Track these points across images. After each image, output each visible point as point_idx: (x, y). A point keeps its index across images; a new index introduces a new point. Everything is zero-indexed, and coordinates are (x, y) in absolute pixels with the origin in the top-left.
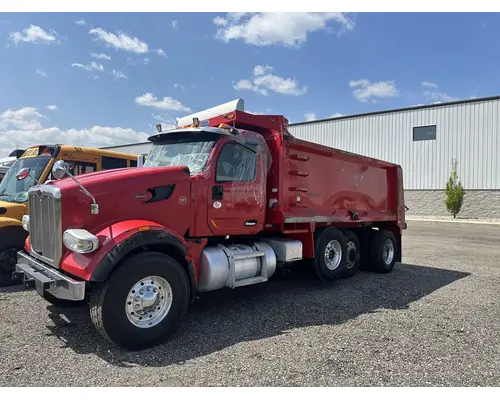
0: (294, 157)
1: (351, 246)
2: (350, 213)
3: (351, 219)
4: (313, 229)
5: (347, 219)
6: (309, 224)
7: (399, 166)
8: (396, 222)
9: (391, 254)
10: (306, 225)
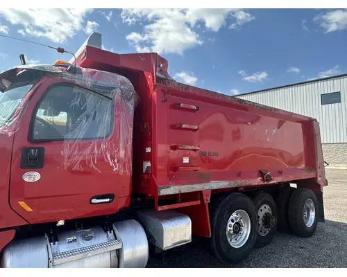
0: (176, 106)
1: (265, 209)
2: (261, 174)
3: (263, 180)
4: (207, 200)
5: (257, 181)
6: (201, 192)
7: (316, 120)
8: (316, 178)
9: (313, 215)
10: (197, 195)
